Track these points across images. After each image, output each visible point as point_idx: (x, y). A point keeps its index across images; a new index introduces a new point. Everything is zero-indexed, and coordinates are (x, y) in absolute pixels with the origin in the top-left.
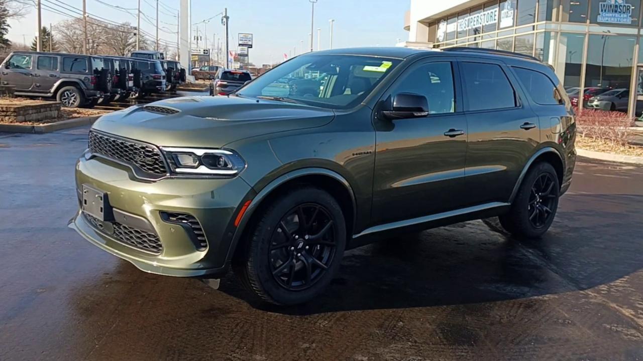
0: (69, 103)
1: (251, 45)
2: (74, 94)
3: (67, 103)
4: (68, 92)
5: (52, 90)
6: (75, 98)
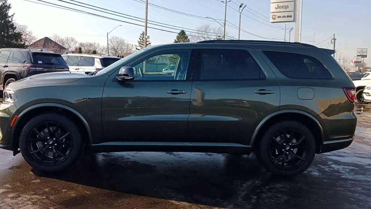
1: (366, 56)
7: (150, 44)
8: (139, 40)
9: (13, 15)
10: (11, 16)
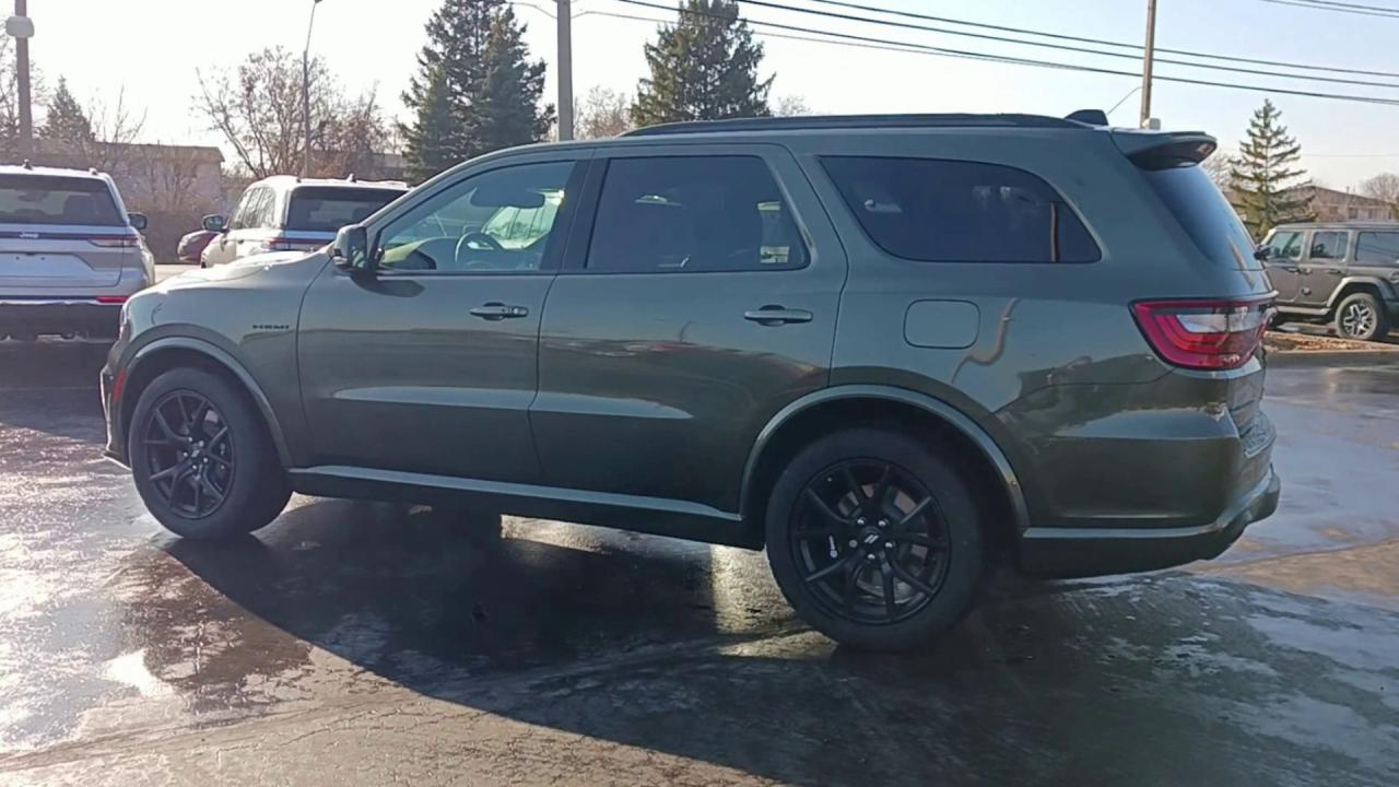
0: (1356, 329)
2: (1367, 309)
3: (1353, 329)
4: (1355, 306)
5: (1330, 302)
6: (1368, 320)
7: (1294, 151)
8: (1249, 140)
9: (769, 82)
10: (764, 86)
